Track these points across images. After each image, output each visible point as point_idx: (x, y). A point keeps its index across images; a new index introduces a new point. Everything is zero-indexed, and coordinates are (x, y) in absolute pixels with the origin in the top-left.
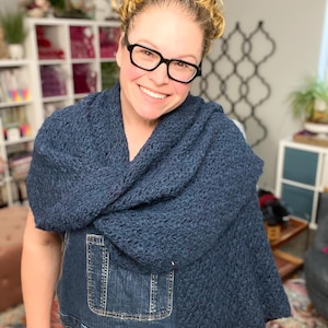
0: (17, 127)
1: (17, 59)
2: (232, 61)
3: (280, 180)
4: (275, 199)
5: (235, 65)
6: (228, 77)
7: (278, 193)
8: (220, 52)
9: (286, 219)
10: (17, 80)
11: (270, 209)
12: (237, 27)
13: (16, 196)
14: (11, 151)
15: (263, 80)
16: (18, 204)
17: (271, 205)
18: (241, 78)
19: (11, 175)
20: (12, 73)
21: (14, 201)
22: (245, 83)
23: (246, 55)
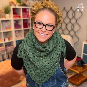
0: (8, 38)
1: (7, 18)
2: (69, 19)
3: (82, 53)
4: (81, 59)
5: (70, 20)
6: (68, 23)
7: (82, 57)
8: (66, 16)
9: (84, 65)
10: (8, 24)
11: (80, 62)
12: (71, 8)
13: (8, 57)
14: (6, 44)
15: (78, 24)
16: (8, 59)
17: (80, 61)
18: (72, 24)
19: (6, 51)
20: (6, 22)
21: (7, 59)
22: (73, 25)
23: (74, 17)
